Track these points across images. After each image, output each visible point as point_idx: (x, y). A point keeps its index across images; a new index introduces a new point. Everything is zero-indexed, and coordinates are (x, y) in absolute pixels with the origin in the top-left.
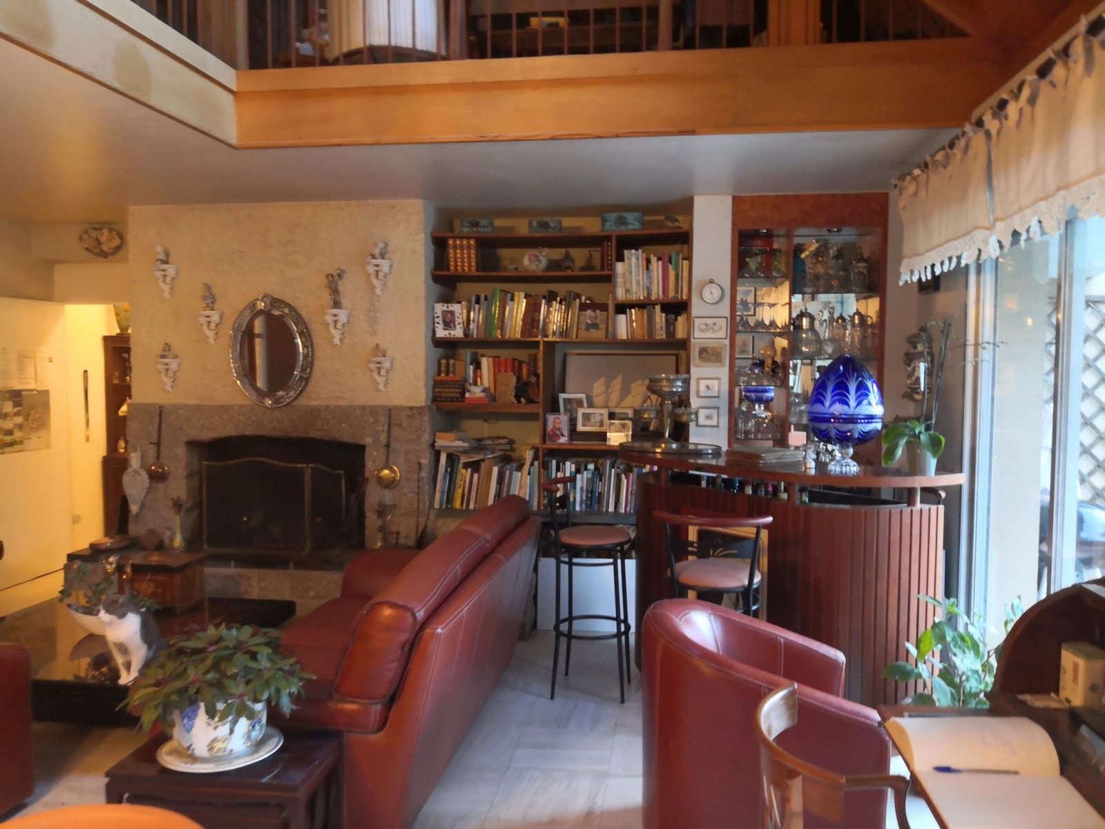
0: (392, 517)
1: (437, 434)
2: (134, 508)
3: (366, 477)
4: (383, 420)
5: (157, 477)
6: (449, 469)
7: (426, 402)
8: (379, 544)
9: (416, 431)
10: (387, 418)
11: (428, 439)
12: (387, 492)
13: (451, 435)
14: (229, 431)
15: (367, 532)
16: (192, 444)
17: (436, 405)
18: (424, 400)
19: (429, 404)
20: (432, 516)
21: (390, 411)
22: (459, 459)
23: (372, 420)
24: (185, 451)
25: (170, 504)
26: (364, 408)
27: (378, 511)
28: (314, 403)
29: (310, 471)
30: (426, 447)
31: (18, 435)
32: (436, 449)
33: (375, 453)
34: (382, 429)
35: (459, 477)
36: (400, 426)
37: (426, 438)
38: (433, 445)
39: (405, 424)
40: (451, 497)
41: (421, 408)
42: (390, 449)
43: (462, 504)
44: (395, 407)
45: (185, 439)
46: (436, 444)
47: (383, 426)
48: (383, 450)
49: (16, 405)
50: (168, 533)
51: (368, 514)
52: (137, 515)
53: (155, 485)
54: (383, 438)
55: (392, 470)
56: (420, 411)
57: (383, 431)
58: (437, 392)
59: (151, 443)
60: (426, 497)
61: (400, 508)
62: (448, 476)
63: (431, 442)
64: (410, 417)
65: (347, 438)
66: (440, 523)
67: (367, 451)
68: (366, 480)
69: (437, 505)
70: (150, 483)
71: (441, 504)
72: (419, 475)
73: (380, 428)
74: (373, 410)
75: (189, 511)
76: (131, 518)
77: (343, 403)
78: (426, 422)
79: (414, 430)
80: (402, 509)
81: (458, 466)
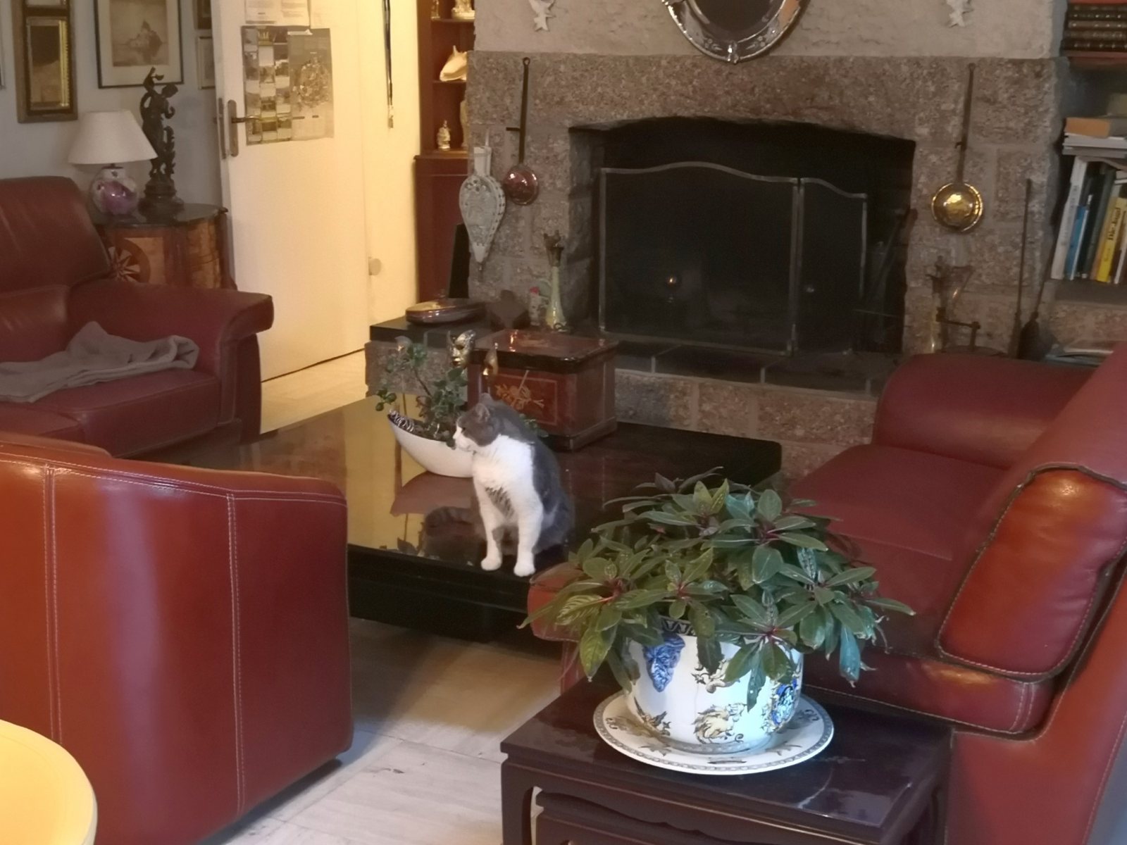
0: (962, 291)
1: (1070, 120)
2: (478, 250)
3: (912, 207)
4: (957, 87)
5: (518, 194)
6: (1090, 198)
7: (1051, 50)
8: (933, 345)
9: (1026, 113)
10: (965, 86)
11: (1049, 130)
12: (953, 239)
13: (1102, 124)
14: (650, 108)
15: (907, 319)
16: (581, 133)
17: (1070, 58)
18: (1047, 47)
19: (1056, 54)
20: (1047, 296)
21: (971, 69)
22: (1114, 178)
23: (932, 89)
24: (568, 147)
25: (541, 244)
26: (916, 62)
27: (934, 279)
28: (816, 53)
29: (802, 191)
30: (1044, 149)
31: (283, 109)
32: (1064, 153)
33: (933, 158)
34: (953, 106)
35: (1110, 215)
36: (990, 101)
37: (1046, 128)
38: (1058, 145)
39: (1003, 97)
40: (1089, 256)
41: (1041, 62)
42: (967, 152)
43: (1112, 273)
44: (983, 60)
45: (568, 123)
46: (1067, 143)
47: (956, 102)
48: (951, 152)
49: (280, 54)
50: (536, 300)
51: (912, 284)
52: (483, 264)
53: (513, 209)
54: (953, 128)
55: (971, 197)
56: (1038, 69)
57: (954, 112)
58: (1075, 29)
59: (508, 129)
60: (1037, 254)
61: (980, 275)
62: (1087, 212)
63: (1056, 136)
64: (1016, 82)
65: (877, 127)
66: (1063, 309)
67: (919, 152)
68: (910, 215)
69: (1057, 273)
70: (506, 205)
71: (1066, 271)
72: (1026, 206)
73: (948, 106)
74: (938, 68)
75: (572, 260)
76: (473, 269)
77: (873, 52)
78: (1049, 95)
79: (1022, 110)
80: (984, 278)
81: (1110, 190)
